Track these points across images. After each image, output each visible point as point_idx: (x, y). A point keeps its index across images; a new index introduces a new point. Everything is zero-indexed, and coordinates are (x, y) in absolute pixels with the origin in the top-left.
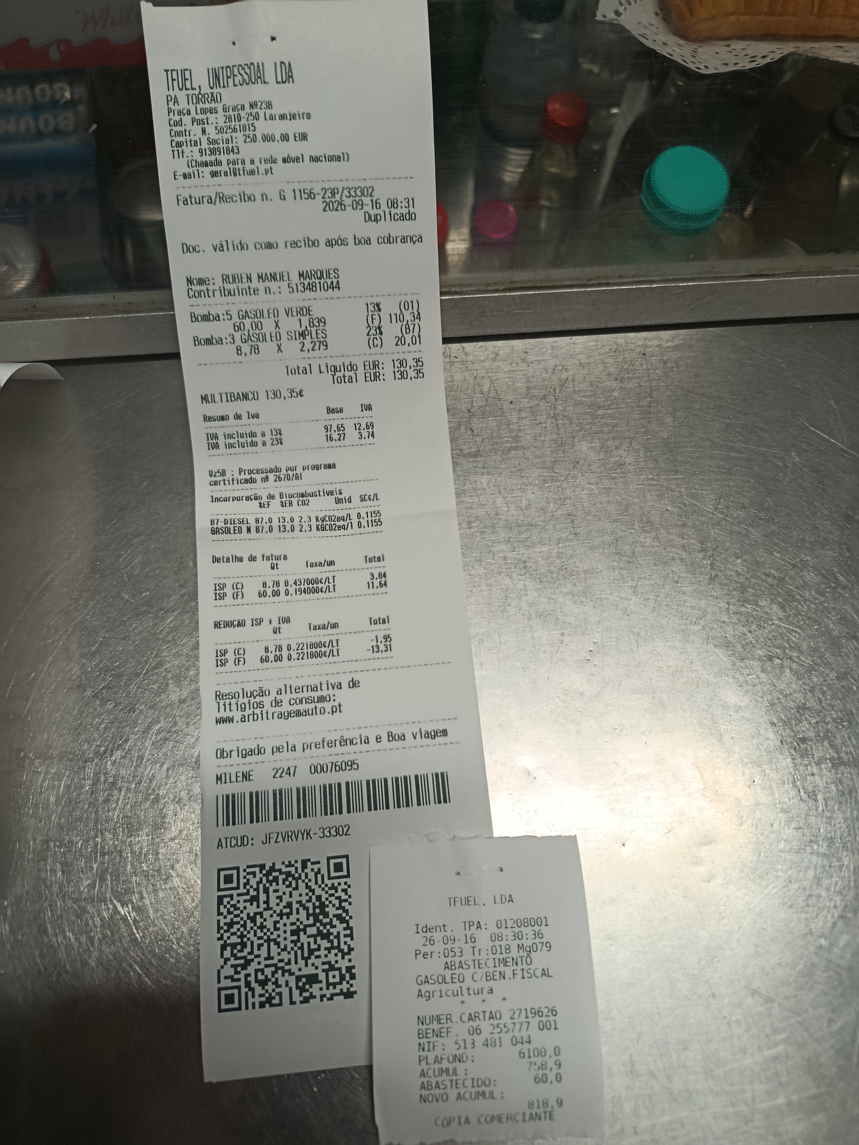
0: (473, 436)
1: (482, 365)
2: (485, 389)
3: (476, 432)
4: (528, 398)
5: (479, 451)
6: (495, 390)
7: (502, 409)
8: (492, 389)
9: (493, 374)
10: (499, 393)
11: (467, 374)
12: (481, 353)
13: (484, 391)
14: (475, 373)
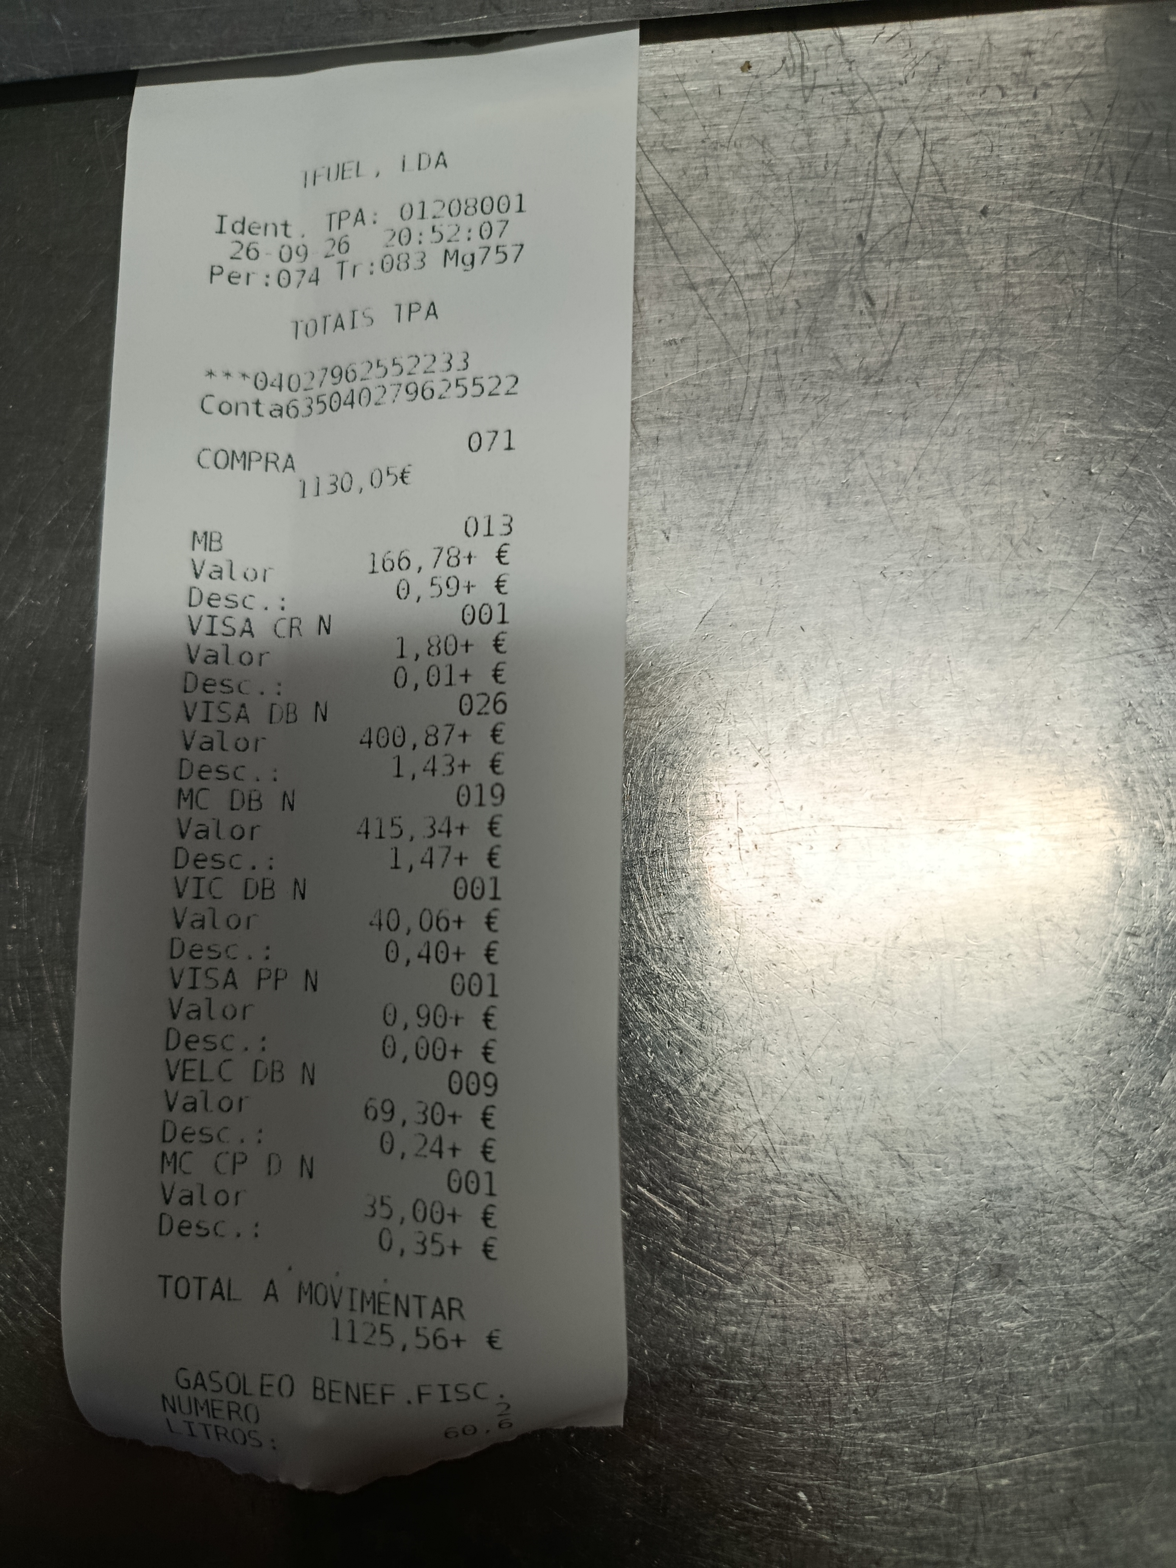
0: (871, 314)
1: (897, 94)
2: (909, 172)
3: (880, 304)
4: (1033, 198)
5: (889, 362)
6: (937, 173)
7: (957, 232)
8: (928, 169)
9: (931, 124)
10: (947, 183)
11: (852, 124)
12: (894, 58)
13: (903, 176)
14: (877, 118)
